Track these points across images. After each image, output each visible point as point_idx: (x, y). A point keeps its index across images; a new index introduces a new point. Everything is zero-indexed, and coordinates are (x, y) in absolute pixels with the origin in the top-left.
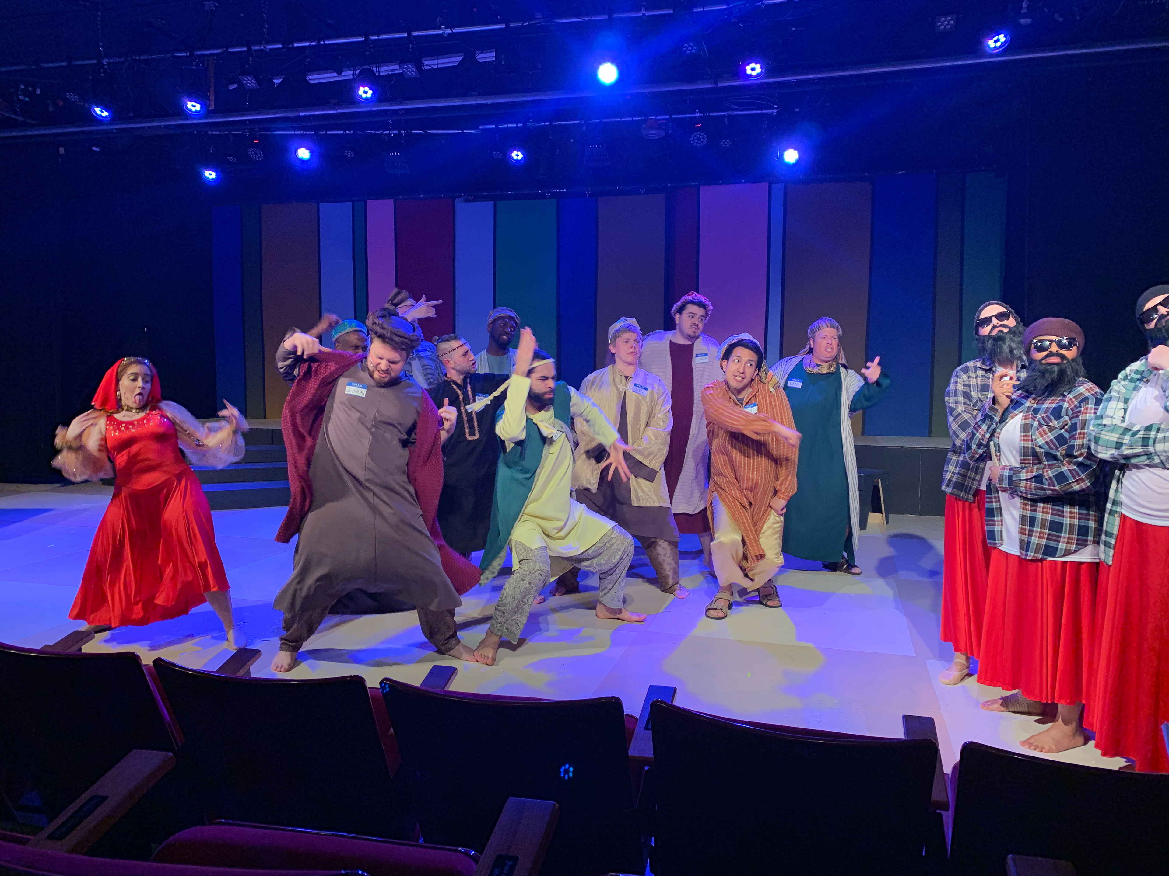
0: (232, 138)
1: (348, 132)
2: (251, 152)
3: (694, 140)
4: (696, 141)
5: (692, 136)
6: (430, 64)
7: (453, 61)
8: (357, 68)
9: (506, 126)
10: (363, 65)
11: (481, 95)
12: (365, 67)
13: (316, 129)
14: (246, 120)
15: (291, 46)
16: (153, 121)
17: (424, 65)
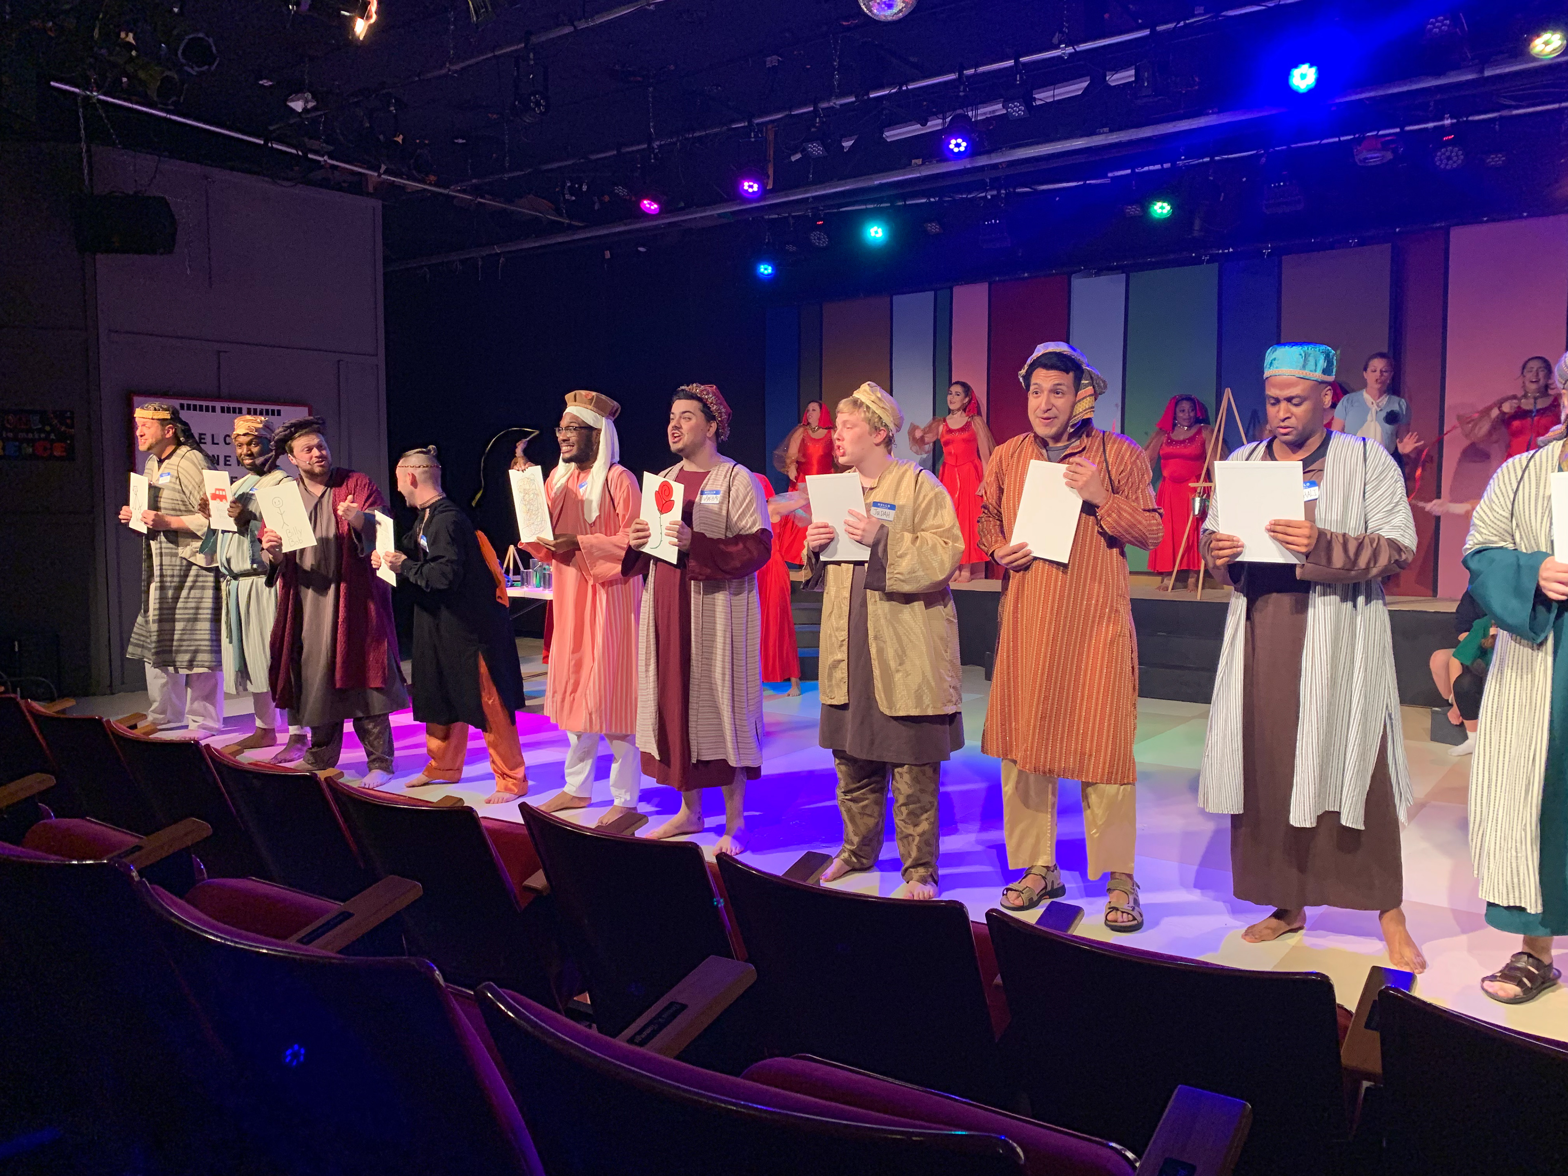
0: (791, 221)
1: (932, 200)
2: (813, 237)
3: (1441, 160)
4: (1445, 161)
5: (1439, 154)
6: (1043, 96)
7: (1076, 88)
8: (948, 114)
9: (1146, 169)
10: (955, 110)
11: (1112, 131)
12: (959, 111)
13: (891, 199)
14: (808, 198)
15: (866, 97)
16: (705, 211)
17: (1035, 99)
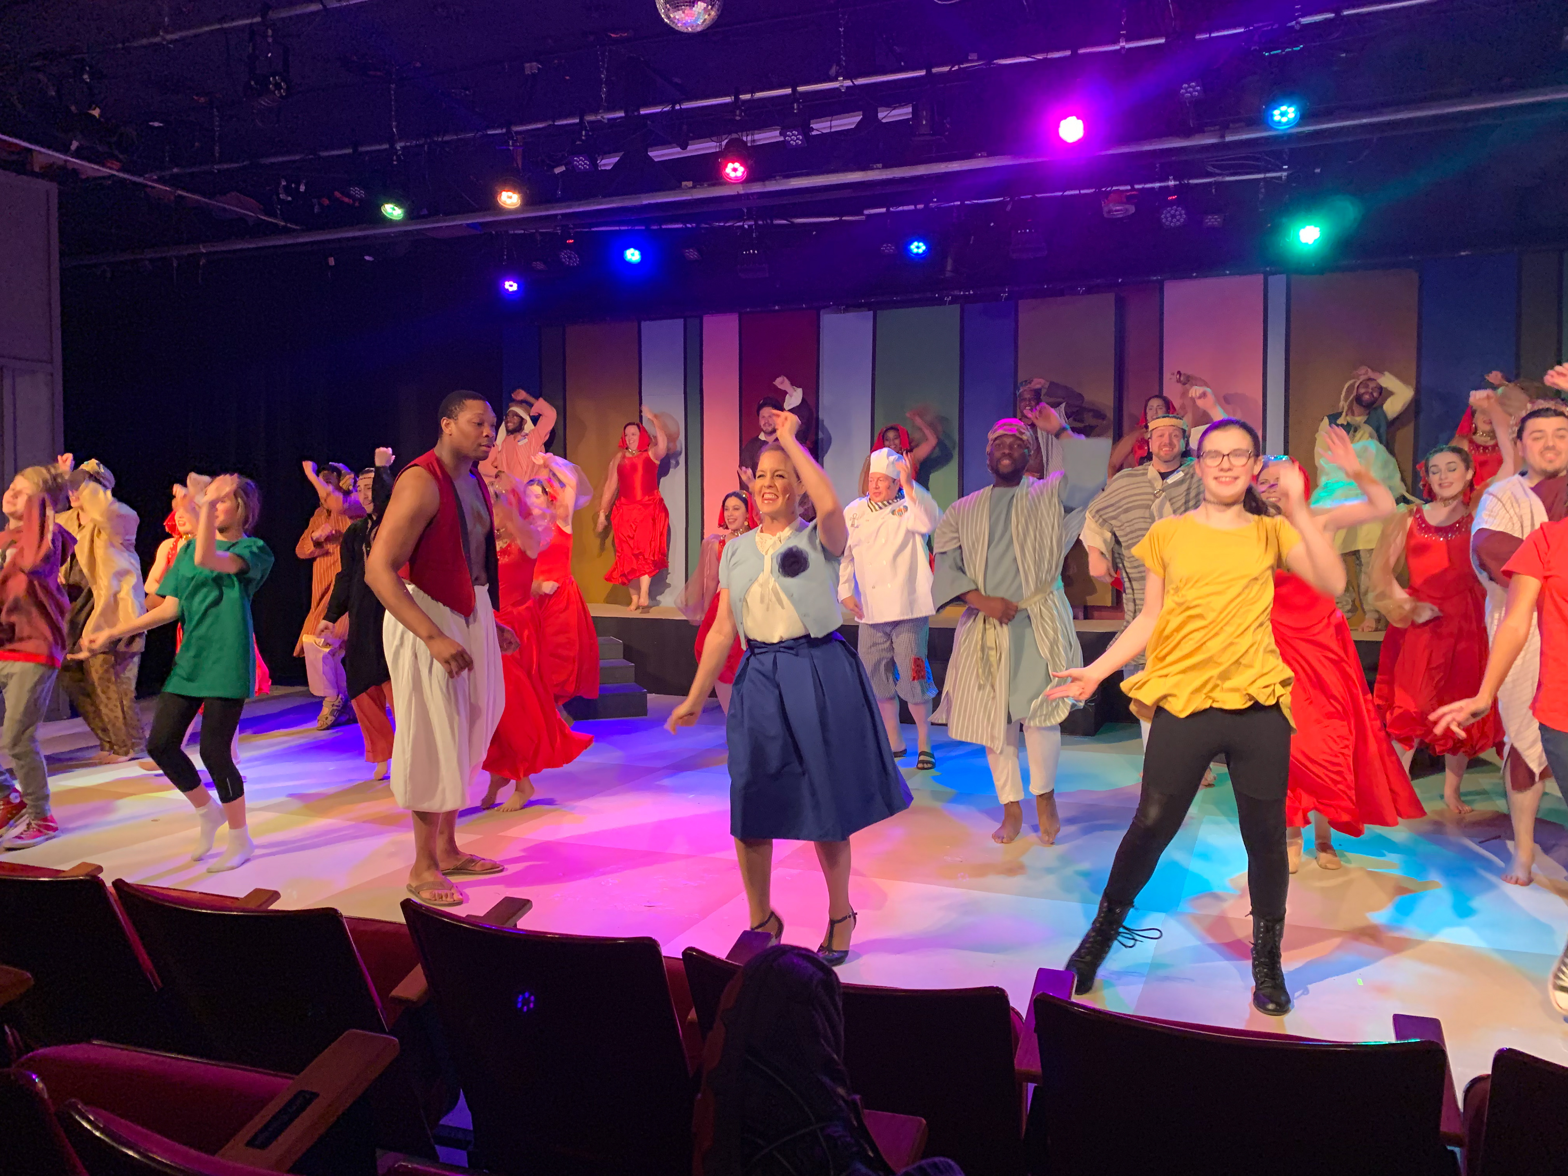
0: (539, 238)
1: (689, 226)
2: (563, 256)
3: (1166, 218)
4: (1170, 219)
5: (1164, 212)
6: (820, 127)
7: (849, 122)
8: (724, 136)
9: (901, 208)
10: (730, 134)
11: (885, 167)
12: (734, 136)
13: (648, 222)
15: (636, 113)
16: (454, 220)
17: (813, 129)
